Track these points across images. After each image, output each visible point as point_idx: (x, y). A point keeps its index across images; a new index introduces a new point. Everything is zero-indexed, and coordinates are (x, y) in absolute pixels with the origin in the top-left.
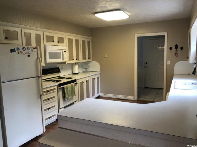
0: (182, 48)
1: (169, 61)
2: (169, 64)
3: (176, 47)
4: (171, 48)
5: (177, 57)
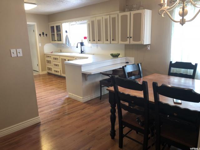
0: (46, 35)
1: (40, 44)
2: (41, 46)
3: (43, 34)
4: (40, 35)
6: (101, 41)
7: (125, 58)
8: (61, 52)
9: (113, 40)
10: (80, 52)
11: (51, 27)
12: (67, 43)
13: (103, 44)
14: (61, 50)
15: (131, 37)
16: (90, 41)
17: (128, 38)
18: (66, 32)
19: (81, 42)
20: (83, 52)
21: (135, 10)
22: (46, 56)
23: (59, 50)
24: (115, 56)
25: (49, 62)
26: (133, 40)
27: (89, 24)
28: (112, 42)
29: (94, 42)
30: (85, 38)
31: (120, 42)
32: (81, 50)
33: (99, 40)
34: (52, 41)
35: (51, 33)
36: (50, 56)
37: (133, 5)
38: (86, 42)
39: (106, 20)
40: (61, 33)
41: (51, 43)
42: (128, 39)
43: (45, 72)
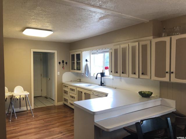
0: (66, 63)
1: (59, 73)
2: (59, 74)
3: (63, 62)
4: (60, 63)
5: (64, 69)
6: (125, 73)
7: (161, 99)
8: (80, 81)
9: (142, 74)
10: (100, 84)
11: (72, 55)
12: (87, 73)
13: (128, 78)
14: (80, 80)
15: (172, 73)
16: (111, 72)
17: (167, 72)
18: (86, 61)
19: (102, 72)
20: (103, 84)
21: (177, 34)
22: (64, 86)
23: (78, 79)
24: (145, 95)
25: (66, 92)
26: (176, 77)
27: (111, 53)
28: (142, 76)
29: (117, 74)
30: (106, 68)
31: (154, 78)
32: (101, 81)
33: (123, 73)
34: (72, 69)
35: (72, 61)
36: (68, 87)
37: (173, 27)
38: (107, 72)
39: (133, 48)
40: (81, 61)
41: (71, 72)
42: (167, 75)
43: (61, 103)
